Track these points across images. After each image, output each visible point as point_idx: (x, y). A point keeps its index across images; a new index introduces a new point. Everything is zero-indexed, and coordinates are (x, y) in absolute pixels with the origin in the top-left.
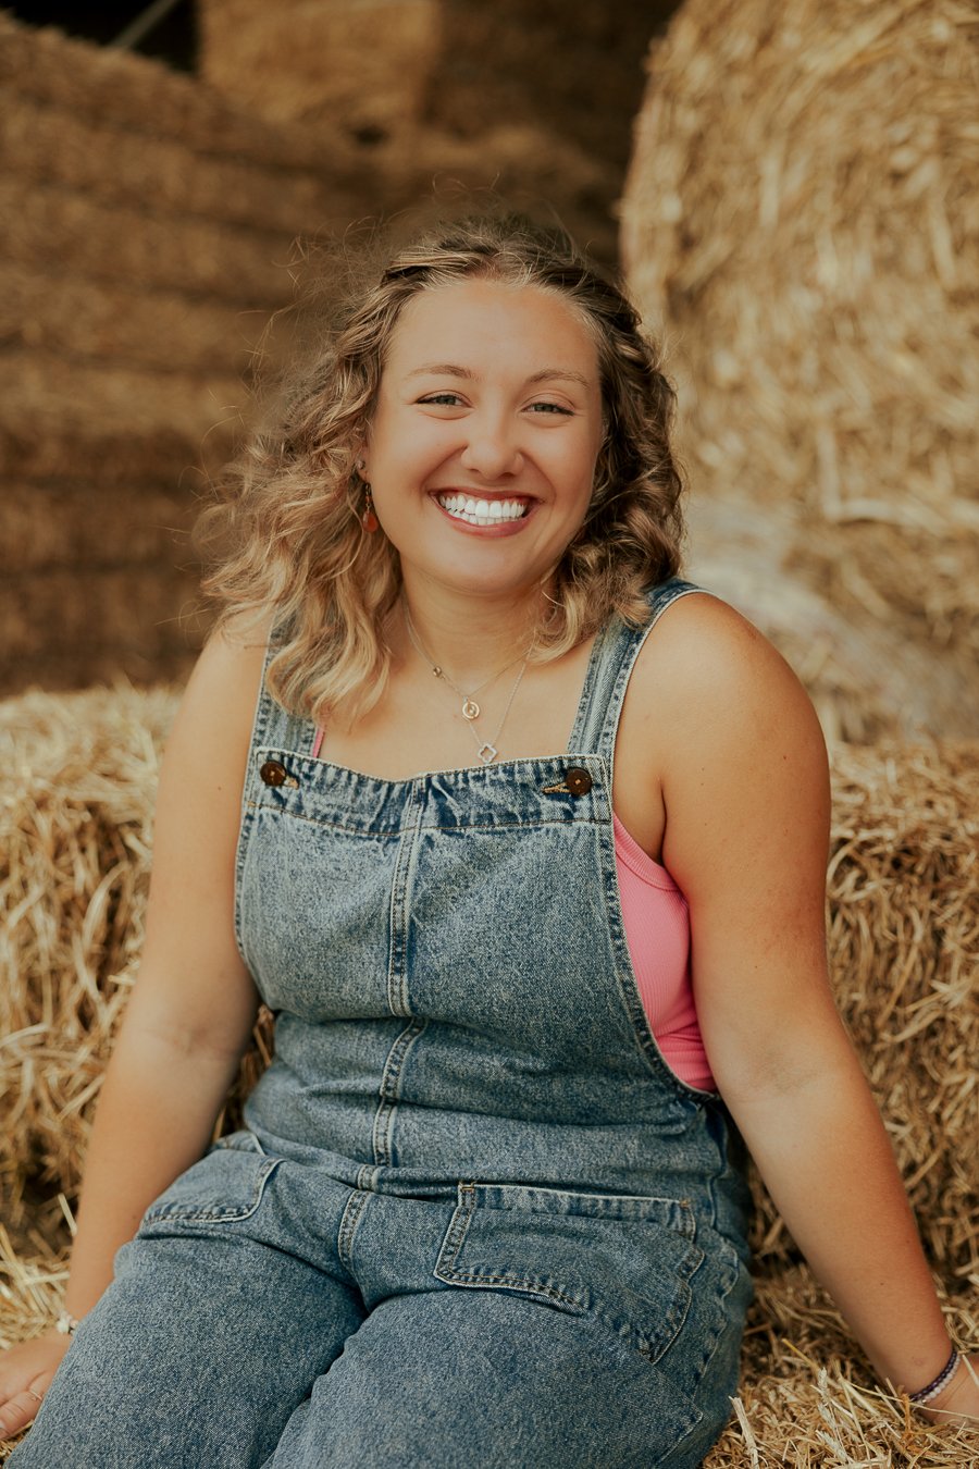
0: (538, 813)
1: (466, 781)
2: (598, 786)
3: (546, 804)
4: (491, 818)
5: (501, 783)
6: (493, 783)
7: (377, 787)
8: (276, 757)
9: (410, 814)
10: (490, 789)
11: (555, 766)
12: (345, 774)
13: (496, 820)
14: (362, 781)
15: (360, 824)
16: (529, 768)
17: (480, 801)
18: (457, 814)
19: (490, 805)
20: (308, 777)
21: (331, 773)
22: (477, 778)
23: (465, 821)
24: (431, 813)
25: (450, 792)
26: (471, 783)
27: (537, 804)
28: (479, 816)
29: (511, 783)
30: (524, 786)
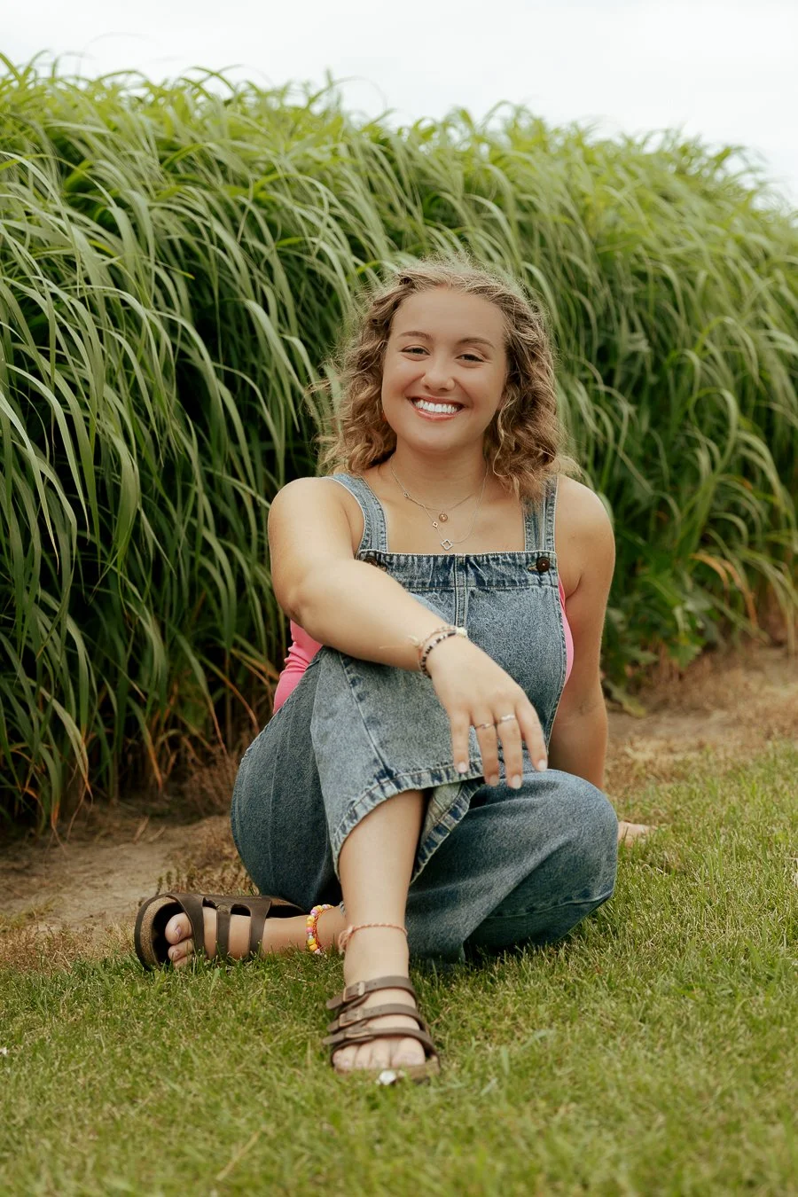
0: (526, 580)
1: (488, 560)
2: (553, 568)
3: (531, 576)
4: (504, 582)
5: (508, 563)
6: (504, 563)
7: (428, 561)
8: (372, 554)
9: (457, 577)
10: (503, 567)
11: (536, 556)
12: (410, 558)
13: (507, 584)
14: (420, 558)
15: (424, 584)
16: (524, 557)
17: (498, 574)
18: (486, 579)
19: (503, 575)
20: (391, 564)
21: (402, 558)
22: (493, 559)
23: (490, 583)
24: (472, 577)
25: (479, 565)
26: (491, 562)
27: (525, 576)
28: (498, 581)
29: (515, 564)
30: (520, 566)
